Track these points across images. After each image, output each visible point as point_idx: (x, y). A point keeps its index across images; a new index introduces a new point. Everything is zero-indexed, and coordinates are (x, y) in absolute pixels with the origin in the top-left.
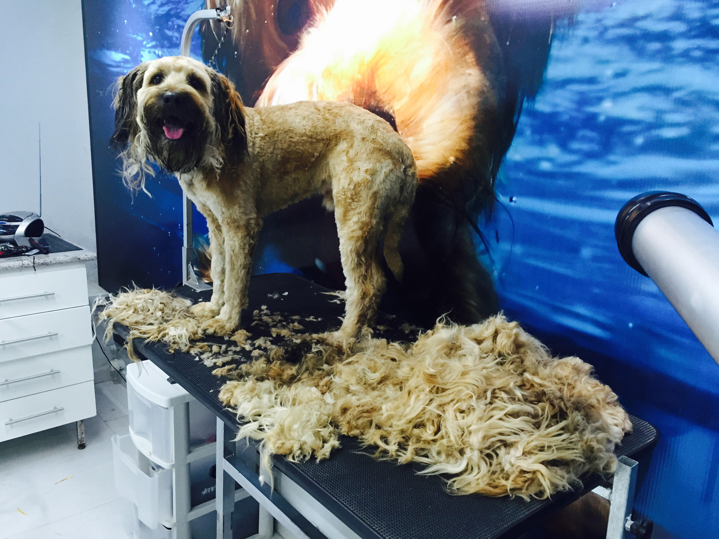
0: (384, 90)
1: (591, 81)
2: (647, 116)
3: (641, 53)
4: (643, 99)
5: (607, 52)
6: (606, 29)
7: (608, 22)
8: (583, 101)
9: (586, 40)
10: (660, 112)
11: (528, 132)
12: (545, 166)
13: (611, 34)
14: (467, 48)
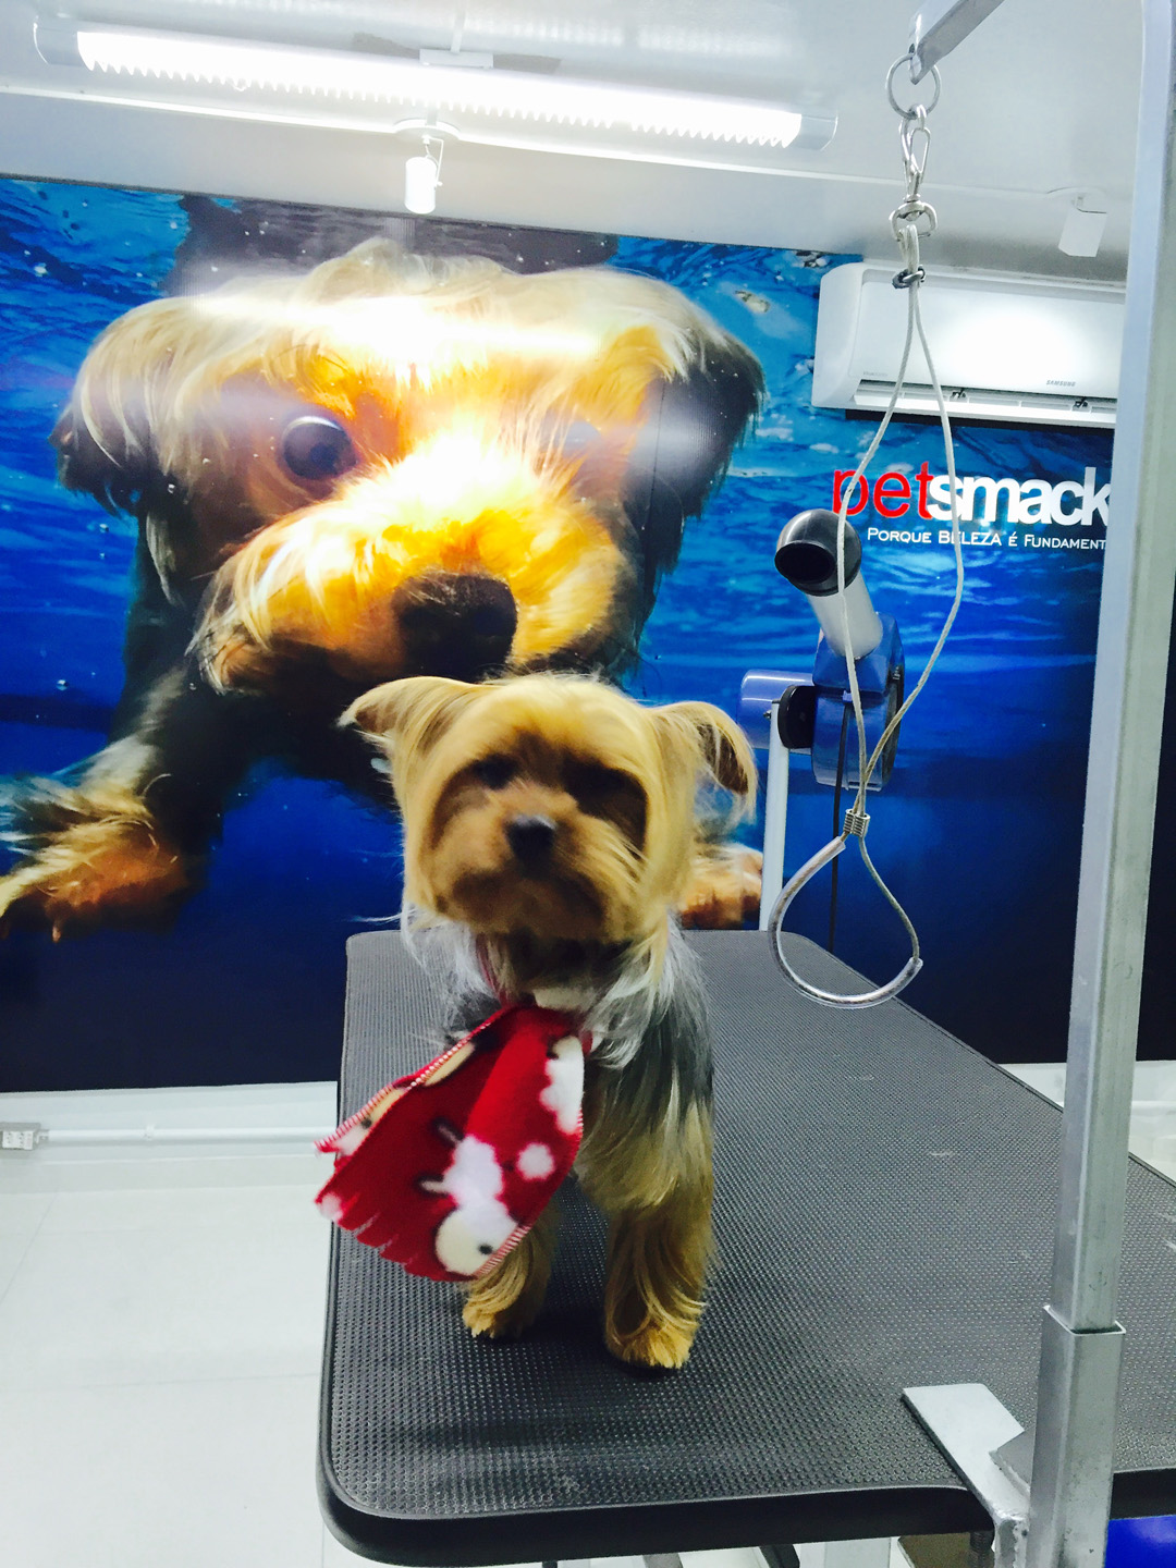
0: (492, 557)
1: (719, 564)
2: (762, 591)
3: (753, 548)
4: (758, 579)
5: (729, 544)
6: (726, 529)
7: (728, 523)
8: (713, 578)
9: (712, 534)
10: (770, 589)
11: (668, 601)
12: (686, 628)
13: (730, 532)
14: (600, 527)
